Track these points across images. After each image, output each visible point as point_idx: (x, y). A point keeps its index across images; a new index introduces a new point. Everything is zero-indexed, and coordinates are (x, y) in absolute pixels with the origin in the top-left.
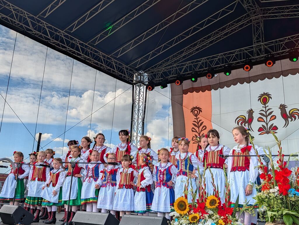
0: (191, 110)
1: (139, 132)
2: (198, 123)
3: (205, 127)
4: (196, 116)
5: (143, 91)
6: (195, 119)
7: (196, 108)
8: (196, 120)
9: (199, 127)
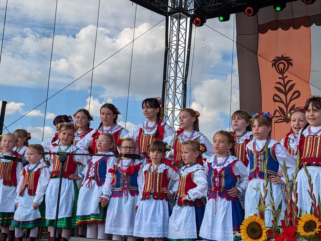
0: (273, 62)
1: (176, 101)
2: (285, 86)
3: (297, 94)
4: (282, 72)
5: (185, 28)
6: (279, 78)
7: (282, 58)
8: (281, 81)
9: (286, 94)
